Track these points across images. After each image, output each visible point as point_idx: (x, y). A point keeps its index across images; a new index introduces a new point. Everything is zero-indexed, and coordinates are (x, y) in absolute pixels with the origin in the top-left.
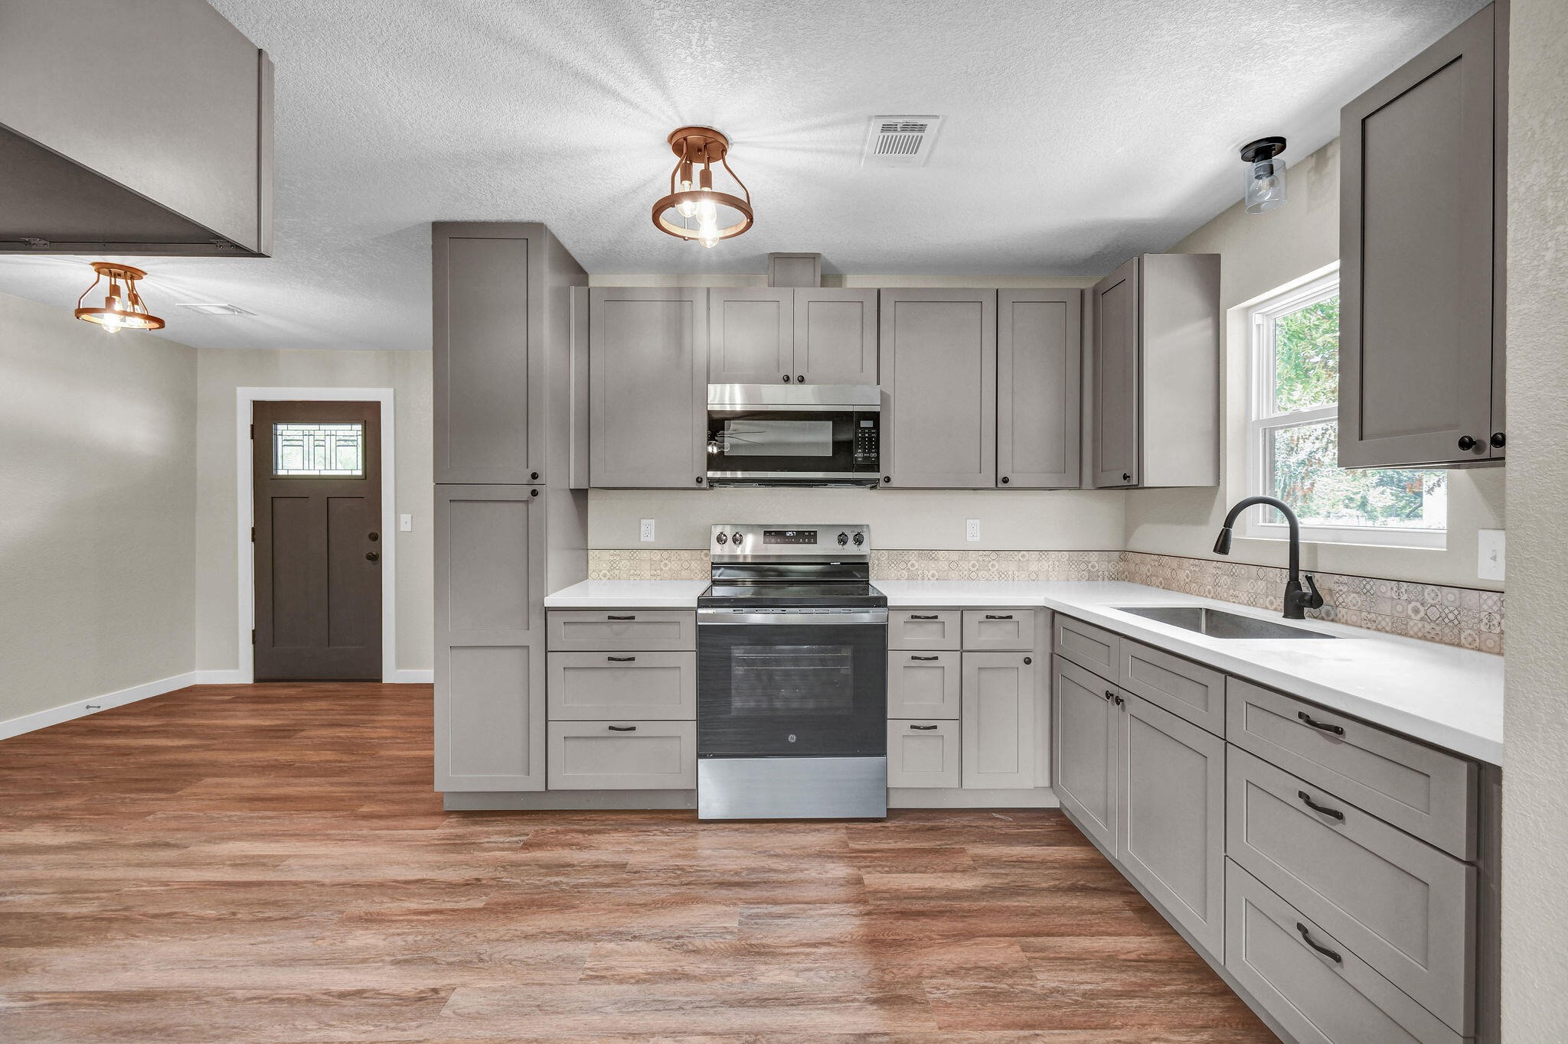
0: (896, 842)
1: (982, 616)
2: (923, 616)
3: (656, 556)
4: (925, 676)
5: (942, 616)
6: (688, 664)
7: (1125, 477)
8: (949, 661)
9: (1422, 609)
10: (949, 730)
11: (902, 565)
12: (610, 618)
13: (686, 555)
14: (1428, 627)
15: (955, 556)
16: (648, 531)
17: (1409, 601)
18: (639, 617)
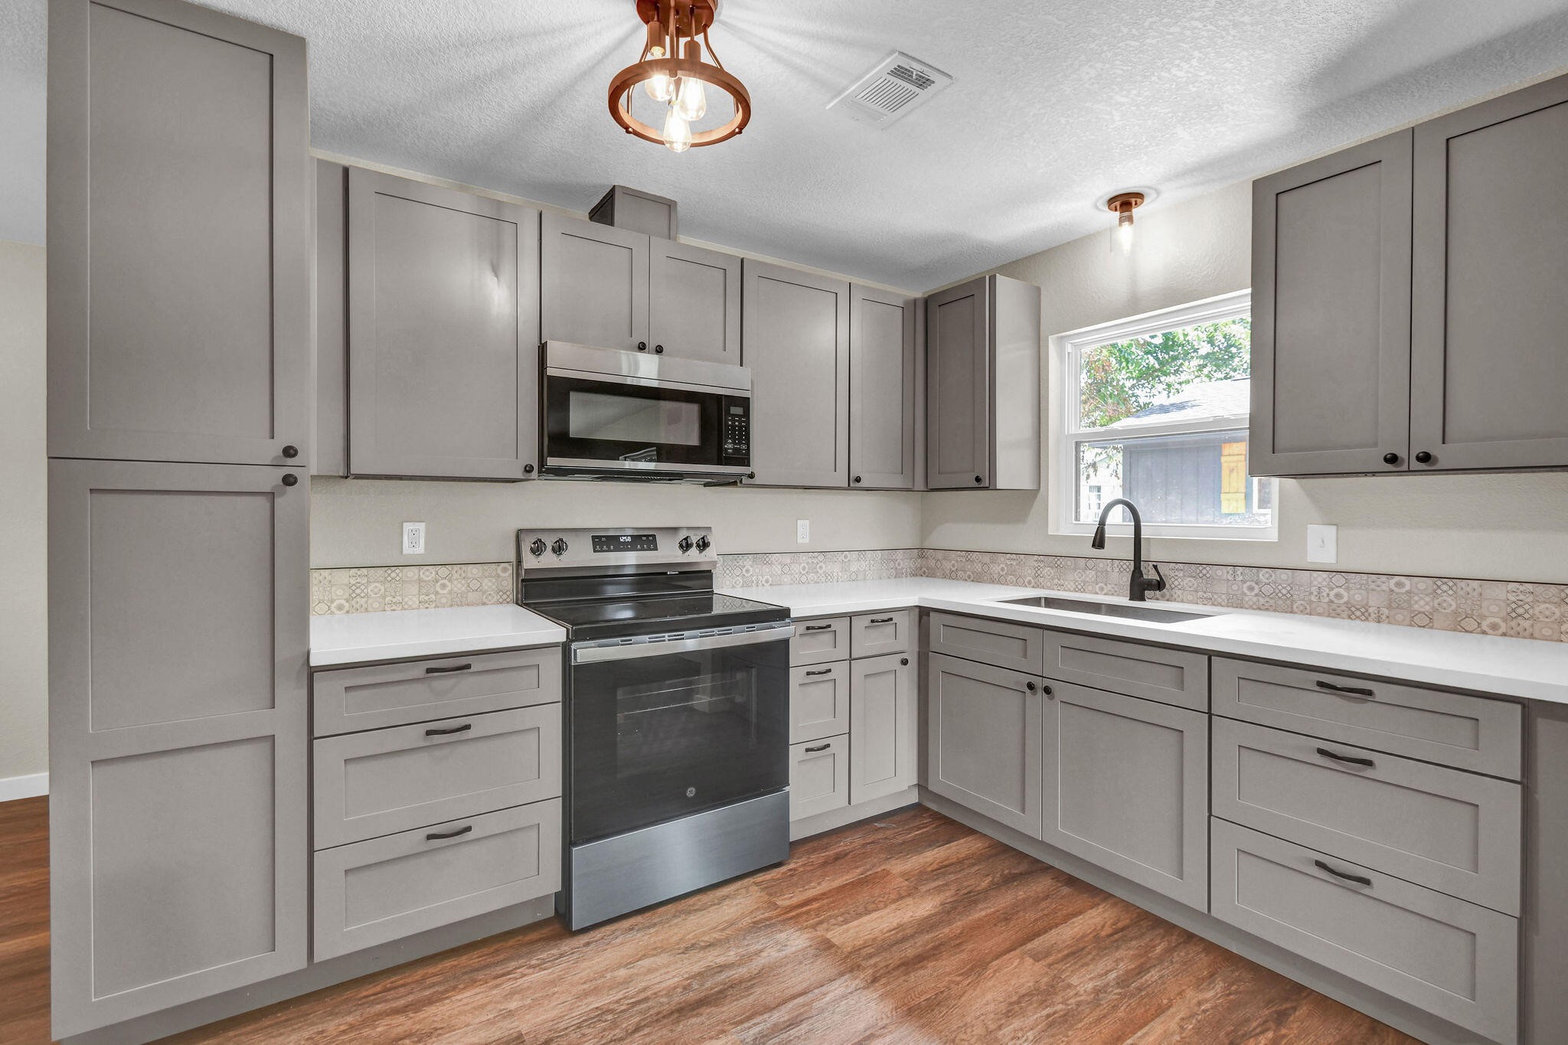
0: (819, 884)
1: (867, 619)
2: (818, 625)
3: (429, 574)
4: (820, 693)
5: (836, 625)
6: (551, 721)
7: (978, 479)
8: (839, 671)
9: (1256, 586)
10: (839, 746)
11: (737, 572)
12: (429, 671)
13: (474, 570)
14: (1262, 601)
15: (787, 559)
16: (415, 540)
17: (1244, 582)
18: (477, 665)
